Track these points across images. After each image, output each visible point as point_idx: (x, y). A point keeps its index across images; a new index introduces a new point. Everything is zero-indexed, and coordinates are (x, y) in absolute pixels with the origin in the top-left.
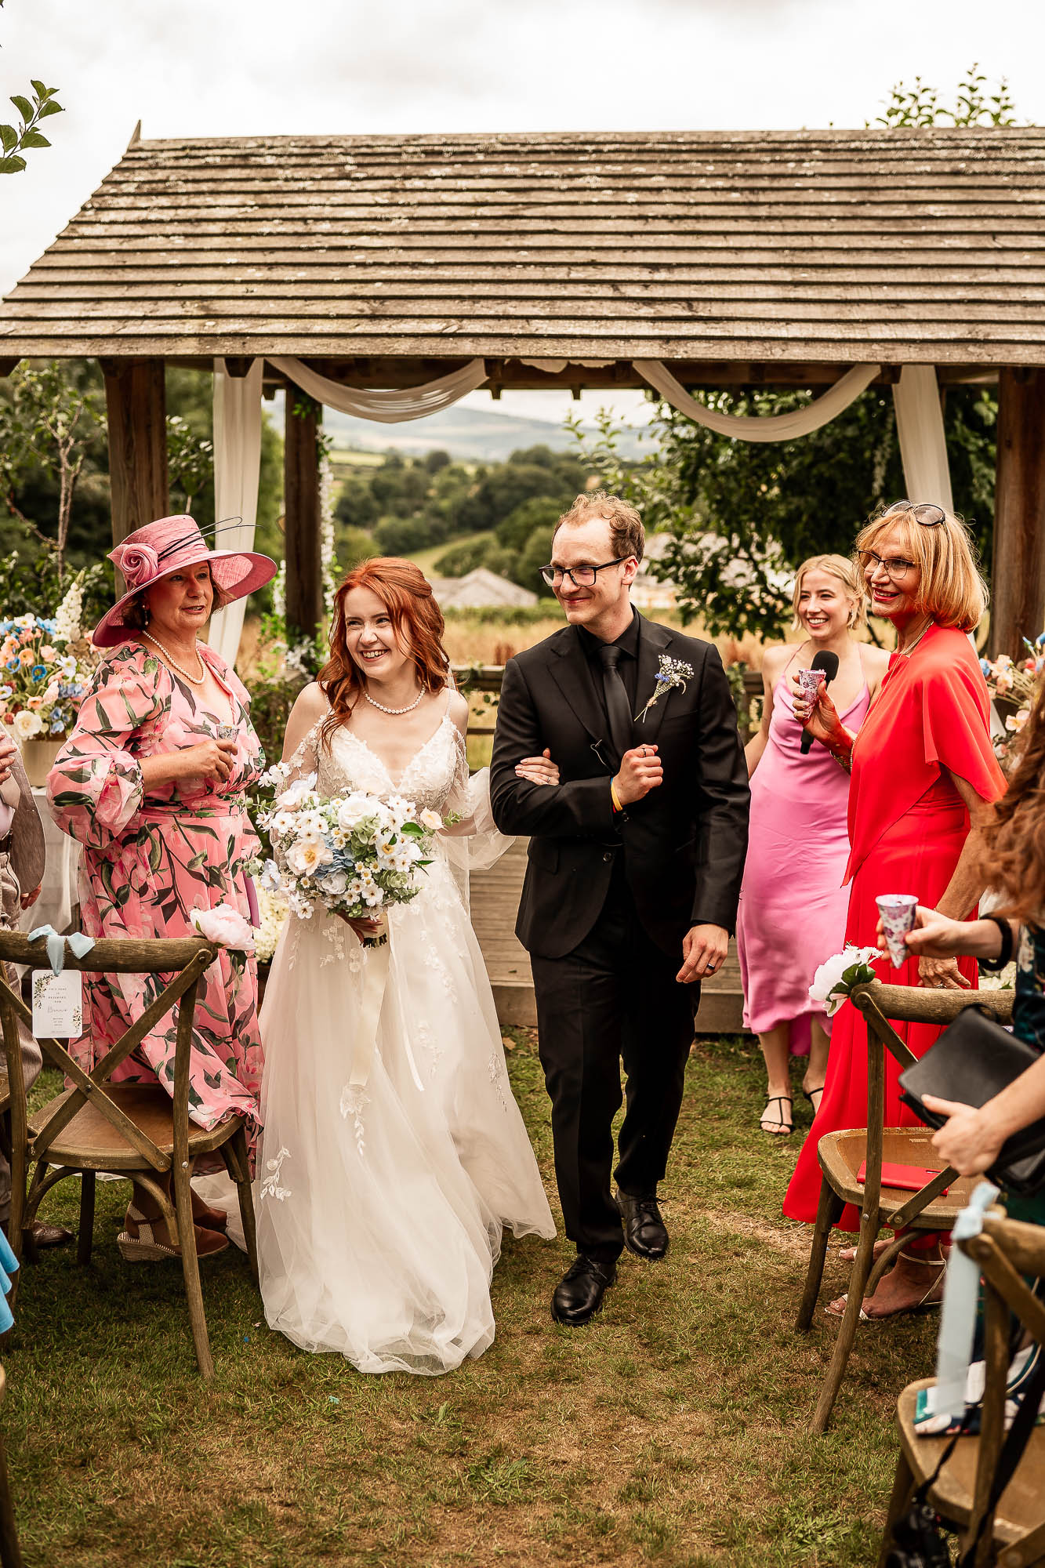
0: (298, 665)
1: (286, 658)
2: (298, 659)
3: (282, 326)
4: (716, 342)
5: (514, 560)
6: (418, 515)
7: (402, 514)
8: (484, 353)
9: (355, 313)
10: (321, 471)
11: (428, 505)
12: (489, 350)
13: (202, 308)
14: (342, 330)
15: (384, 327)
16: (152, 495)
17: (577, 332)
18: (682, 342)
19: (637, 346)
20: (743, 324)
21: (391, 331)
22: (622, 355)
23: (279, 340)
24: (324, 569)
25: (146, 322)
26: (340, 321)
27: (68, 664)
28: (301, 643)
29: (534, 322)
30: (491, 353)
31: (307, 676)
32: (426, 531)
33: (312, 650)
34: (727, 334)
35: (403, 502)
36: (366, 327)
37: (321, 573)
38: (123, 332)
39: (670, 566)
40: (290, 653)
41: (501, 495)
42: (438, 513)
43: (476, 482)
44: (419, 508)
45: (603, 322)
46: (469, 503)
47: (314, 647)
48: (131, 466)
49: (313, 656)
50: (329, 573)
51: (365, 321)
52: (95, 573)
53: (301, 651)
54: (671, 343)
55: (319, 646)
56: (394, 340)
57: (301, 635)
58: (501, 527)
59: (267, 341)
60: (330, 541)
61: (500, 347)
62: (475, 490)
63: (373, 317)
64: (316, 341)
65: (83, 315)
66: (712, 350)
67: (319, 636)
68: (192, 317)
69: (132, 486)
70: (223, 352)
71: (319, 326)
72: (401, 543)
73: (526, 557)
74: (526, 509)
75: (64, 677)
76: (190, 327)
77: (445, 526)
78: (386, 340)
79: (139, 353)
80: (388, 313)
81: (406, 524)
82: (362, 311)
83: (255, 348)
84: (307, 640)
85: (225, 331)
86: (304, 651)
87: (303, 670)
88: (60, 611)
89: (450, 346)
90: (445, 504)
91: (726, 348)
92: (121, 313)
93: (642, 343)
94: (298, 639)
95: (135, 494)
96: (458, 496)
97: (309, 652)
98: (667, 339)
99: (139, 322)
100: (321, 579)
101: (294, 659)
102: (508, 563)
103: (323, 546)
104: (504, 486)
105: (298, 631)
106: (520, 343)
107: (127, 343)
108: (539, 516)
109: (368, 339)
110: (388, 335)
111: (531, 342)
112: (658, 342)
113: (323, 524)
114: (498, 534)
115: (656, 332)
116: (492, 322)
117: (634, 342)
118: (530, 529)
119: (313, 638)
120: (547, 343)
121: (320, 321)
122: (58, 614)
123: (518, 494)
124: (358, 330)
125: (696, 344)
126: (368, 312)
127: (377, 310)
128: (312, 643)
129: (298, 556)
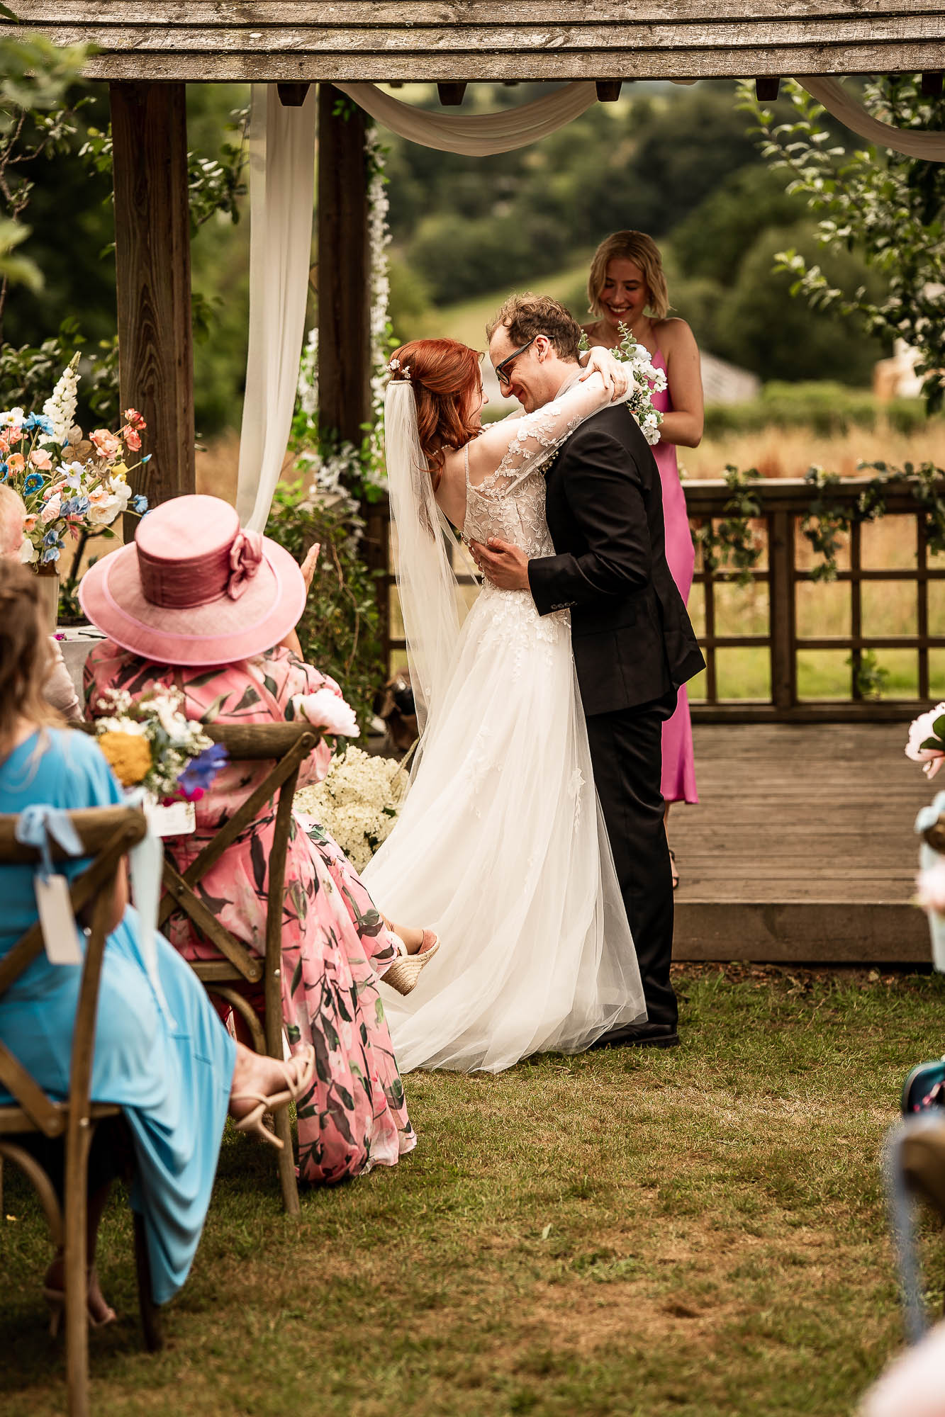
0: (335, 488)
1: (316, 476)
2: (335, 477)
3: (347, 39)
4: (879, 48)
5: (710, 304)
6: (504, 211)
7: (471, 210)
8: (596, 74)
9: (436, 20)
10: (372, 198)
11: (528, 188)
12: (602, 70)
13: (243, 12)
14: (423, 45)
15: (473, 41)
16: (171, 251)
17: (710, 41)
18: (839, 51)
19: (782, 58)
20: (916, 22)
21: (482, 46)
22: (763, 72)
23: (344, 60)
24: (374, 344)
25: (172, 32)
26: (419, 32)
27: (72, 472)
28: (338, 453)
29: (658, 29)
30: (605, 74)
31: (350, 502)
32: (522, 246)
33: (356, 464)
34: (895, 36)
35: (471, 182)
36: (451, 41)
37: (370, 350)
38: (144, 46)
39: (901, 320)
40: (324, 470)
41: (682, 160)
42: (547, 206)
43: (630, 134)
44: (506, 196)
45: (743, 27)
46: (613, 181)
47: (358, 459)
48: (144, 213)
49: (358, 472)
50: (381, 349)
51: (449, 32)
52: (45, 352)
53: (339, 466)
54: (825, 52)
55: (365, 457)
56: (487, 58)
57: (339, 441)
58: (681, 232)
59: (329, 61)
60: (383, 300)
61: (614, 65)
62: (626, 151)
63: (459, 26)
64: (390, 61)
65: (90, 19)
66: (874, 60)
67: (366, 443)
68: (232, 26)
69: (144, 240)
70: (276, 76)
71: (393, 41)
72: (467, 273)
73: (737, 297)
74: (736, 190)
75: (66, 489)
76: (231, 40)
77: (563, 233)
78: (477, 58)
79: (169, 76)
80: (478, 21)
81: (478, 232)
82: (445, 17)
83: (317, 71)
84: (347, 448)
85: (275, 46)
86: (344, 465)
87: (344, 492)
88: (49, 405)
89: (554, 65)
90: (562, 185)
91: (891, 56)
92: (138, 19)
93: (789, 53)
94: (335, 447)
95: (148, 251)
96: (588, 166)
97: (351, 467)
98: (820, 47)
99: (163, 32)
100: (369, 358)
101: (329, 477)
102: (698, 312)
103: (373, 309)
104: (687, 141)
105: (334, 435)
106: (640, 59)
107: (152, 62)
108: (765, 204)
109: (455, 58)
110: (478, 52)
111: (653, 57)
112: (808, 51)
113: (373, 276)
114: (678, 246)
115: (807, 38)
116: (605, 31)
117: (779, 53)
118: (747, 234)
119: (358, 445)
120: (673, 58)
121: (393, 33)
122: (45, 408)
123: (720, 156)
124: (442, 45)
125: (856, 52)
126: (453, 19)
127: (465, 16)
128: (356, 454)
129: (337, 324)
